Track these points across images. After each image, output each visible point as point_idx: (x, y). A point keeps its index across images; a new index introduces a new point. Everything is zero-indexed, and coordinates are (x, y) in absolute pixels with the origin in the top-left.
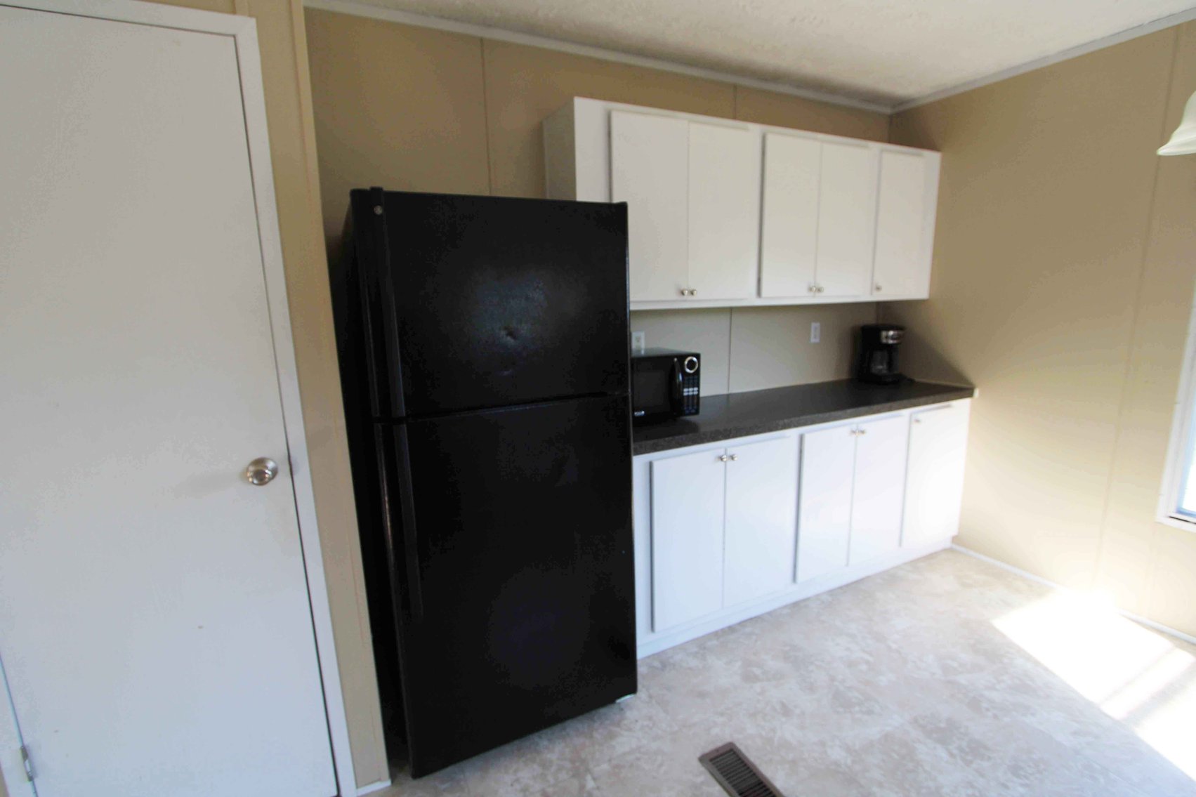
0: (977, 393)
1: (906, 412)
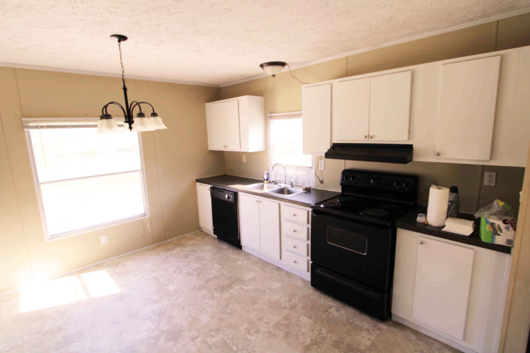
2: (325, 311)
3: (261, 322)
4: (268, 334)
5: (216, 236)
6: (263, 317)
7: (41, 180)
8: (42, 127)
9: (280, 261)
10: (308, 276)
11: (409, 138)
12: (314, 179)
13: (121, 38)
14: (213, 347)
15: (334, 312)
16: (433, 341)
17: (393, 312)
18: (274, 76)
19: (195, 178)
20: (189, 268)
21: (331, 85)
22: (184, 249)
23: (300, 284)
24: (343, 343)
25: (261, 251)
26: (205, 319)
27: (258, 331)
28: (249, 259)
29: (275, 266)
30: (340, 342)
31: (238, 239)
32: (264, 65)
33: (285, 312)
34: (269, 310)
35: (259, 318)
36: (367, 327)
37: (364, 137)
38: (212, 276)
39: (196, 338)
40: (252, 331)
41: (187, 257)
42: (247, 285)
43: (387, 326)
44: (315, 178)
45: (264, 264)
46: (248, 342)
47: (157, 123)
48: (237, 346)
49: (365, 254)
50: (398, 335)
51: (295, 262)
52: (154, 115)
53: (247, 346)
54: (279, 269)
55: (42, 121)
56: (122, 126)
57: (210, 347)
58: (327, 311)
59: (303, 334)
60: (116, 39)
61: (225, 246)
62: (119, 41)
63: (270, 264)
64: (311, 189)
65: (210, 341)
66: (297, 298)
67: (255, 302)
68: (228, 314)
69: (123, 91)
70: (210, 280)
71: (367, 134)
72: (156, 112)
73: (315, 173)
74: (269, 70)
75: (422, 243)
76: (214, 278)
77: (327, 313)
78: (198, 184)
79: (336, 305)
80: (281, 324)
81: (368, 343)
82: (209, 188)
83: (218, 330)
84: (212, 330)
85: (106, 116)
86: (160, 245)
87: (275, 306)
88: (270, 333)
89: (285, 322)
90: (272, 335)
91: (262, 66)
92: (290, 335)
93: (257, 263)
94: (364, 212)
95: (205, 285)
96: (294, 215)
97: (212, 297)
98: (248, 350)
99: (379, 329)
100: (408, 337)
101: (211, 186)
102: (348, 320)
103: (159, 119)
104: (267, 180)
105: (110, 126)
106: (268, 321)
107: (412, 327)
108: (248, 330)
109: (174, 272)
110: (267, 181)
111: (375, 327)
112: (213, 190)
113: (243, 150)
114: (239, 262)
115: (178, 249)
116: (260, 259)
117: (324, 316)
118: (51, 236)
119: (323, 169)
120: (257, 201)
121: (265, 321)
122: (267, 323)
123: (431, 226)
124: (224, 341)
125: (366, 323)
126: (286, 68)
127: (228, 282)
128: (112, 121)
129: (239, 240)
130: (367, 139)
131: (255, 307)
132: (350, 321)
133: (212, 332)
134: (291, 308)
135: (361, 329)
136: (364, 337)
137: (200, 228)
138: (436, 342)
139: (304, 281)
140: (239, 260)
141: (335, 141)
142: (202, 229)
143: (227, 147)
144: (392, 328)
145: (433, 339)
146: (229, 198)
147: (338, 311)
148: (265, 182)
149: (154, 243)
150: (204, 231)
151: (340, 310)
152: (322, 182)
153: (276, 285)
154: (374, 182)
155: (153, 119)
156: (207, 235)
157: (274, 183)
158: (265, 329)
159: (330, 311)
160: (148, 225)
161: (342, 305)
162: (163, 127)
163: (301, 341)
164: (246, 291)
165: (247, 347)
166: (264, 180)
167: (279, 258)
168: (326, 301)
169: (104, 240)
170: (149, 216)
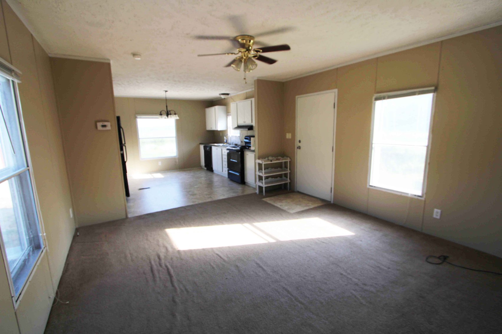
5: (206, 168)
7: (140, 138)
8: (141, 118)
9: (222, 173)
10: (227, 175)
13: (166, 91)
17: (245, 181)
18: (225, 99)
19: (199, 142)
21: (237, 103)
25: (218, 171)
28: (215, 175)
44: (240, 141)
47: (176, 117)
51: (225, 171)
52: (175, 114)
54: (222, 176)
55: (141, 116)
56: (166, 118)
60: (165, 92)
61: (208, 171)
64: (238, 145)
69: (166, 107)
71: (244, 121)
74: (223, 97)
78: (200, 145)
82: (203, 146)
85: (161, 114)
91: (220, 95)
93: (217, 176)
96: (225, 152)
103: (177, 115)
105: (162, 117)
112: (205, 147)
113: (217, 129)
116: (218, 174)
118: (142, 159)
120: (216, 149)
126: (229, 96)
128: (163, 116)
129: (212, 167)
137: (201, 166)
140: (212, 176)
143: (212, 128)
146: (209, 149)
149: (179, 169)
155: (174, 115)
156: (203, 169)
160: (177, 161)
162: (178, 118)
166: (225, 142)
167: (222, 171)
169: (160, 164)
170: (178, 157)
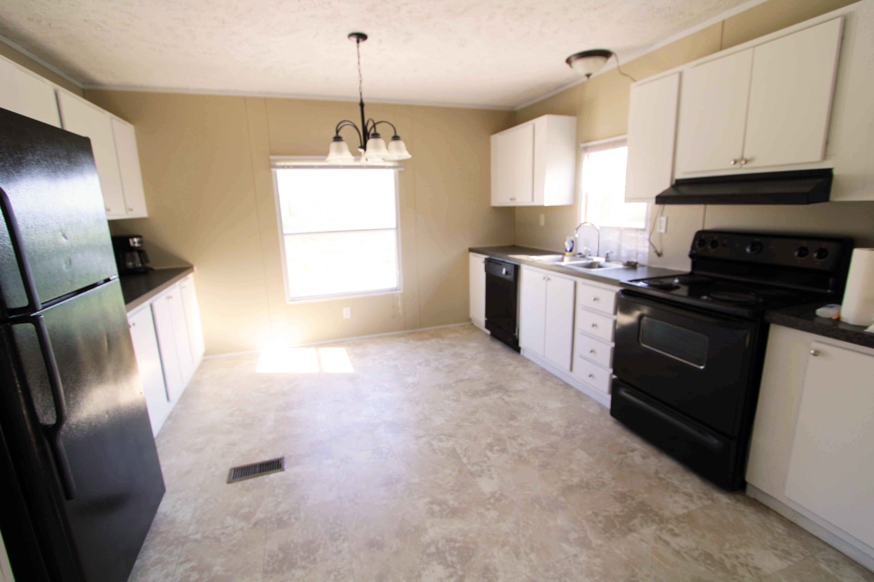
0: (195, 268)
1: (177, 283)
2: (620, 453)
3: (513, 441)
4: (517, 457)
5: (488, 332)
6: (518, 436)
7: (285, 232)
8: (288, 167)
9: (571, 374)
10: (606, 400)
11: (825, 156)
12: (647, 250)
13: (361, 37)
14: (438, 451)
15: (637, 458)
16: (822, 546)
17: (749, 478)
18: (588, 76)
19: (468, 247)
20: (440, 363)
21: (681, 75)
22: (441, 342)
23: (594, 410)
24: (633, 499)
25: (544, 356)
26: (439, 420)
27: (503, 450)
28: (526, 366)
29: (563, 381)
30: (630, 496)
31: (515, 337)
32: (573, 59)
33: (554, 438)
34: (531, 431)
35: (512, 437)
36: (690, 491)
37: (732, 162)
38: (466, 377)
39: (421, 437)
40: (496, 448)
41: (441, 350)
42: (510, 396)
43: (730, 499)
44: (649, 248)
45: (546, 376)
46: (486, 459)
47: (398, 148)
48: (469, 459)
49: (702, 367)
50: (749, 518)
51: (590, 376)
52: (396, 138)
53: (482, 462)
54: (567, 386)
55: (289, 160)
57: (434, 451)
58: (625, 453)
59: (571, 471)
60: (354, 39)
61: (498, 346)
62: (358, 42)
63: (557, 378)
64: (638, 265)
65: (436, 444)
66: (581, 426)
67: (513, 418)
68: (471, 422)
69: (359, 109)
70: (461, 381)
71: (738, 157)
72: (398, 134)
73: (649, 240)
74: (581, 67)
75: (816, 354)
76: (468, 380)
77: (623, 456)
78: (472, 255)
79: (644, 450)
80: (542, 451)
81: (680, 511)
82: (483, 260)
83: (451, 436)
84: (443, 434)
86: (412, 333)
87: (541, 429)
88: (520, 457)
89: (549, 450)
90: (521, 459)
91: (568, 61)
92: (549, 467)
93: (537, 373)
94: (712, 295)
95: (454, 385)
96: (595, 299)
97: (457, 400)
98: (481, 466)
99: (713, 500)
100: (768, 526)
101: (487, 257)
102: (657, 472)
103: (401, 144)
104: (571, 251)
105: (339, 151)
106: (524, 442)
107: (783, 514)
108: (490, 447)
109: (420, 364)
110: (571, 254)
111: (705, 494)
112: (488, 262)
113: (536, 203)
114: (511, 368)
115: (433, 341)
116: (543, 369)
117: (615, 458)
118: (292, 298)
119: (663, 231)
120: (544, 278)
121: (520, 441)
122: (521, 445)
123: (846, 324)
124: (454, 450)
125: (689, 486)
127: (484, 388)
129: (517, 337)
130: (738, 165)
131: (512, 422)
132: (661, 475)
133: (442, 437)
134: (566, 436)
135: (676, 491)
136: (675, 502)
137: (470, 320)
138: (829, 550)
139: (601, 407)
140: (510, 365)
141: (680, 175)
142: (472, 322)
143: (515, 199)
144: (738, 505)
145: (825, 543)
146: (507, 273)
147: (644, 457)
148: (567, 254)
149: (405, 329)
150: (475, 324)
151: (649, 458)
152: (659, 255)
153: (554, 404)
154: (752, 249)
155: (393, 144)
156: (477, 329)
157: (581, 255)
158: (515, 451)
159: (630, 454)
160: (399, 304)
161: (655, 452)
162: (406, 155)
163: (564, 478)
164: (507, 403)
165: (481, 464)
166: (566, 251)
167: (568, 368)
168: (629, 440)
169: (347, 313)
170: (401, 291)
